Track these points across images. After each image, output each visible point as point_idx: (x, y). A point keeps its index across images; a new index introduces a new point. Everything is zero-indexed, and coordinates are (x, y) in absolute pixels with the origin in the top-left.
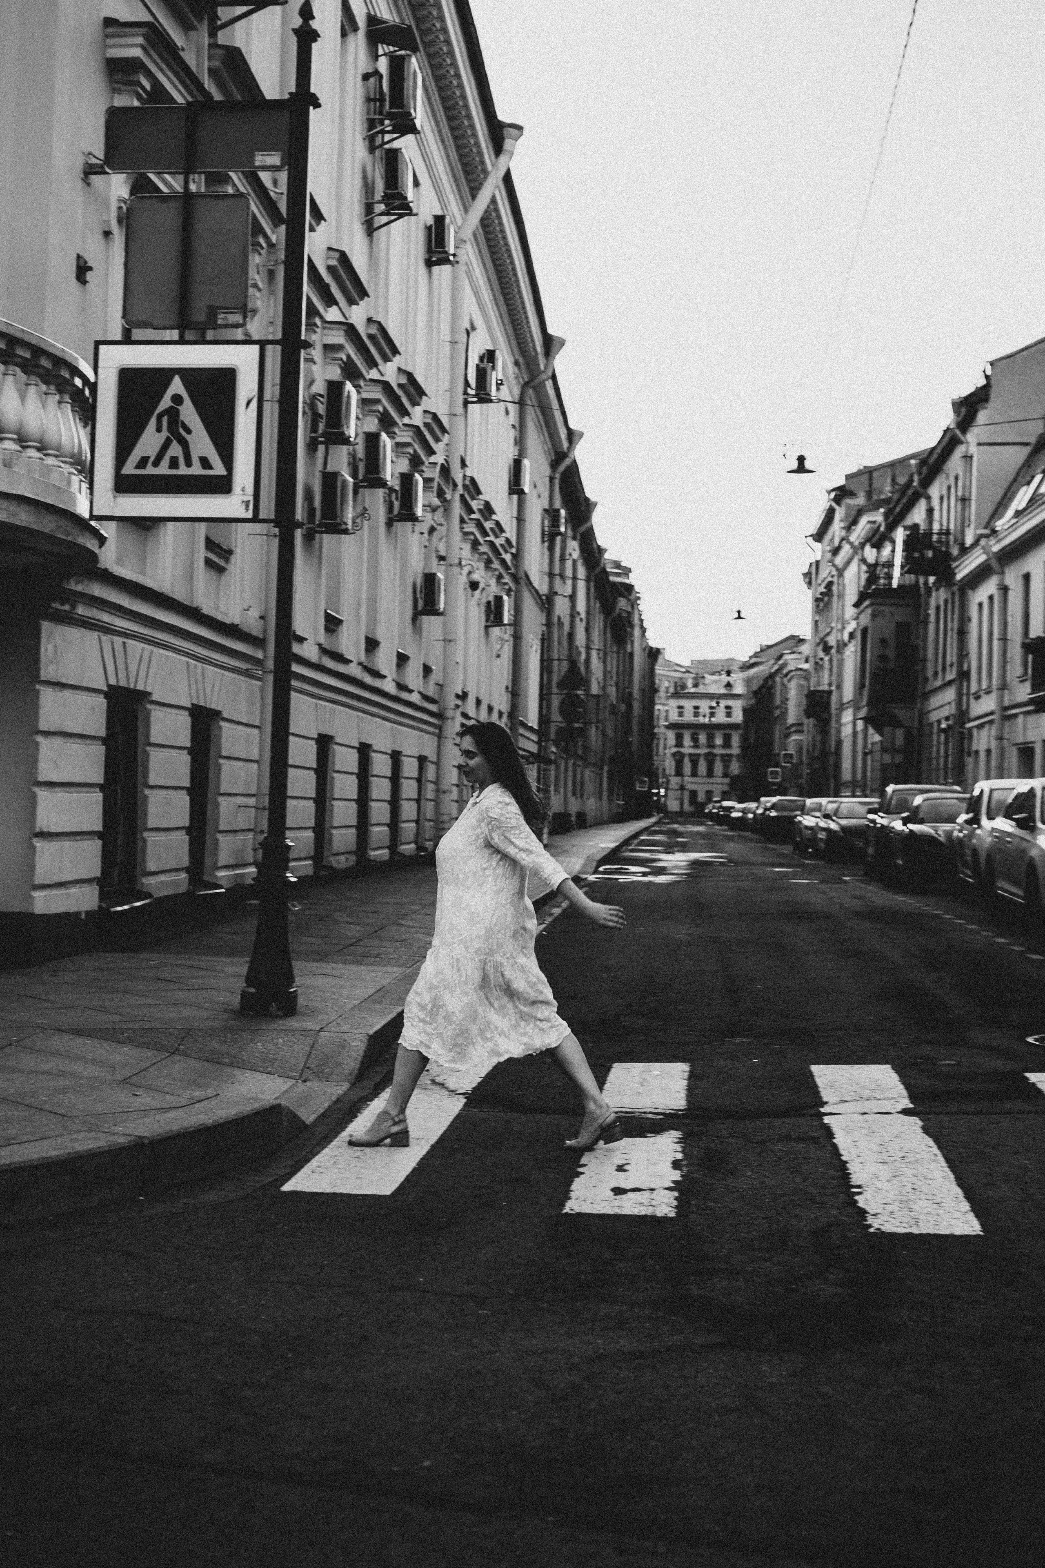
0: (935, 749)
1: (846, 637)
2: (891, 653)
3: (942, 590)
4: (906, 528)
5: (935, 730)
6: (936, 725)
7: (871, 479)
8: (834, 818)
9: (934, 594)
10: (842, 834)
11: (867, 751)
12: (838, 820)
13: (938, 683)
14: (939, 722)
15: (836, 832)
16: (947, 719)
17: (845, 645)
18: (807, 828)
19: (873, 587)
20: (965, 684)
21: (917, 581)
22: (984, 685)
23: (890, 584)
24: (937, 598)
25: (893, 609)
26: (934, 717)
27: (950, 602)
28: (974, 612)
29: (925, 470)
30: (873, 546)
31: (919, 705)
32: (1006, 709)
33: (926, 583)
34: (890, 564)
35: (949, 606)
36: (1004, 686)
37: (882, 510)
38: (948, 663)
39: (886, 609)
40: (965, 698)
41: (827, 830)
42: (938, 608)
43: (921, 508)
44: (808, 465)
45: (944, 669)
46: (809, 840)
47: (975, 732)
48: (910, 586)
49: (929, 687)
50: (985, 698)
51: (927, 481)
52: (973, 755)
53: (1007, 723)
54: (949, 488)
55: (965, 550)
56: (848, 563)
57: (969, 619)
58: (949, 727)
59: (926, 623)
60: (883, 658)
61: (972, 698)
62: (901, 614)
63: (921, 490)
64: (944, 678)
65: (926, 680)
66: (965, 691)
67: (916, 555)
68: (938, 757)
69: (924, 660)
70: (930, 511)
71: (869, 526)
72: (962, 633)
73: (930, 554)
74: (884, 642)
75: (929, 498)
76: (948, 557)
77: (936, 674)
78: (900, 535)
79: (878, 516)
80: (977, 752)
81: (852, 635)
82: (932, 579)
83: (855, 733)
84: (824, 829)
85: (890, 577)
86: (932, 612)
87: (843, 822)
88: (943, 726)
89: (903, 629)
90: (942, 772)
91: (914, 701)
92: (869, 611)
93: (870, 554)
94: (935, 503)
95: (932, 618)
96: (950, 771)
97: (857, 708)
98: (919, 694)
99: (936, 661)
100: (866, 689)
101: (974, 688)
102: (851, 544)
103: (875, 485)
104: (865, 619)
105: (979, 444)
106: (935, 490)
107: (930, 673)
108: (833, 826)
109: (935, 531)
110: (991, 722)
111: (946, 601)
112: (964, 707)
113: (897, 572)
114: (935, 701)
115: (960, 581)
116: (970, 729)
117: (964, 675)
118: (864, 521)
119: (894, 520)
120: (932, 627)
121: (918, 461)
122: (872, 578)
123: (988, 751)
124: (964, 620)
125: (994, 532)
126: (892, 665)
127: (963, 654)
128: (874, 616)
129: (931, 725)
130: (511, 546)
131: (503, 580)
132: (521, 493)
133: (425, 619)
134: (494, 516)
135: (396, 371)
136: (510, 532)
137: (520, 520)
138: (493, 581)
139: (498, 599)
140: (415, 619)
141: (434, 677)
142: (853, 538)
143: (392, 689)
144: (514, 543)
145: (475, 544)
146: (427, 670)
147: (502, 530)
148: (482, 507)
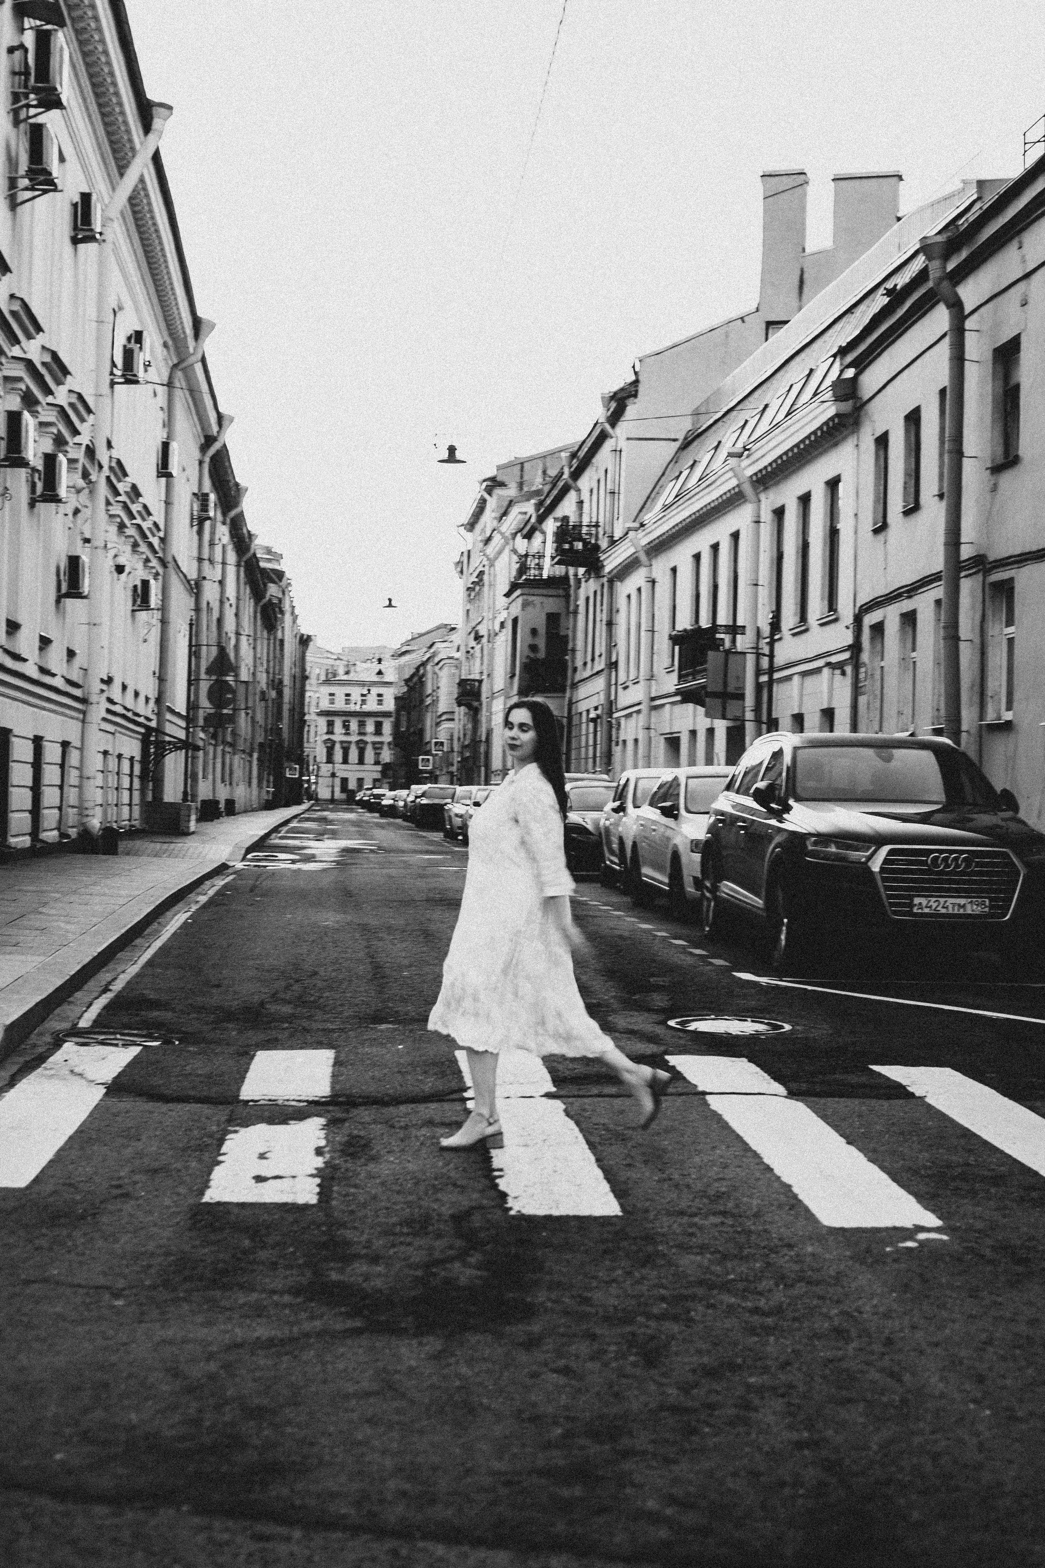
0: (583, 738)
1: (497, 627)
2: (541, 643)
3: (592, 580)
4: (556, 519)
5: (584, 719)
6: (584, 714)
7: (522, 470)
9: (583, 584)
13: (588, 673)
14: (588, 711)
16: (596, 708)
17: (496, 634)
18: (457, 815)
19: (524, 577)
20: (614, 674)
21: (567, 573)
22: (632, 677)
23: (541, 575)
24: (587, 589)
25: (544, 599)
26: (582, 707)
27: (599, 593)
28: (621, 603)
29: (575, 463)
30: (524, 537)
31: (568, 695)
32: (653, 699)
33: (576, 575)
34: (541, 556)
35: (599, 598)
36: (651, 678)
37: (533, 501)
38: (597, 653)
39: (537, 600)
40: (613, 687)
42: (587, 599)
43: (571, 499)
44: (459, 455)
45: (593, 660)
46: (459, 828)
47: (623, 721)
48: (560, 577)
49: (578, 677)
50: (633, 689)
51: (576, 474)
52: (621, 743)
53: (653, 713)
54: (599, 481)
55: (613, 542)
56: (500, 553)
57: (618, 611)
58: (598, 717)
59: (576, 612)
60: (533, 648)
61: (620, 687)
62: (552, 605)
63: (570, 482)
64: (592, 668)
65: (575, 670)
66: (613, 682)
67: (567, 546)
68: (587, 746)
69: (574, 650)
70: (580, 503)
71: (520, 517)
72: (610, 624)
73: (579, 546)
74: (534, 632)
75: (578, 490)
76: (597, 547)
77: (585, 664)
78: (550, 526)
79: (529, 507)
80: (624, 742)
81: (502, 625)
82: (581, 571)
85: (540, 567)
86: (581, 602)
88: (592, 715)
89: (553, 619)
90: (591, 761)
91: (564, 691)
92: (520, 600)
93: (521, 544)
94: (585, 496)
95: (582, 609)
96: (598, 759)
97: (508, 697)
98: (569, 682)
99: (586, 652)
100: (516, 679)
101: (622, 678)
102: (502, 534)
103: (526, 478)
104: (516, 609)
105: (628, 439)
106: (586, 482)
107: (579, 663)
109: (584, 524)
110: (639, 712)
111: (595, 592)
112: (613, 698)
113: (547, 562)
114: (583, 691)
115: (609, 573)
116: (618, 719)
117: (613, 665)
118: (515, 511)
119: (545, 511)
120: (581, 618)
121: (568, 454)
122: (523, 569)
123: (636, 741)
124: (612, 610)
125: (642, 525)
126: (542, 654)
127: (611, 645)
128: (525, 605)
129: (581, 714)
130: (159, 530)
131: (150, 564)
132: (169, 476)
133: (69, 602)
134: (141, 499)
135: (39, 349)
136: (158, 516)
137: (168, 503)
138: (140, 565)
139: (145, 584)
140: (58, 601)
141: (78, 661)
142: (504, 529)
143: (34, 673)
144: (162, 526)
145: (122, 526)
146: (71, 654)
147: (149, 514)
148: (128, 490)
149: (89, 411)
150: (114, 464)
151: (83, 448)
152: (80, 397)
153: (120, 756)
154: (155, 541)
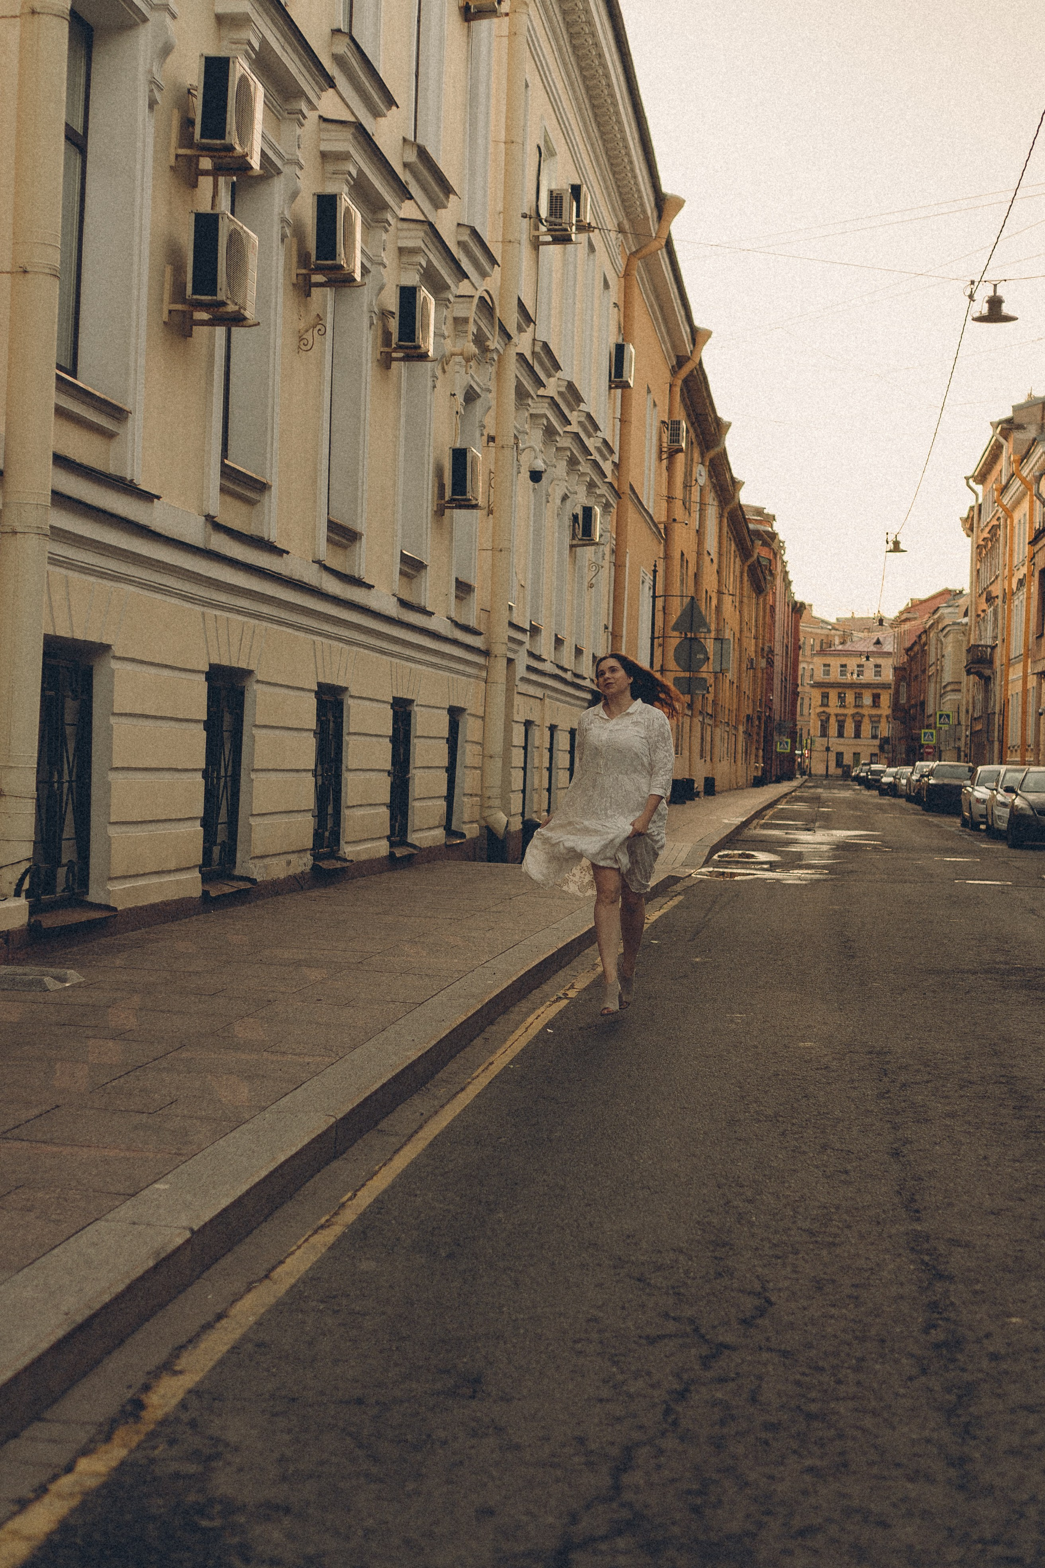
1: (1014, 586)
8: (1019, 792)
10: (1031, 813)
11: (1040, 711)
12: (1024, 794)
15: (1022, 809)
17: (1013, 594)
18: (979, 801)
41: (1013, 807)
44: (1004, 310)
46: (982, 816)
56: (1018, 503)
81: (1021, 582)
83: (1025, 691)
84: (1004, 805)
87: (1031, 797)
102: (1023, 479)
108: (1018, 802)
118: (1038, 452)
130: (612, 452)
131: (598, 492)
132: (625, 386)
133: (460, 514)
134: (582, 406)
135: (401, 142)
136: (608, 430)
137: (624, 421)
138: (582, 490)
139: (588, 512)
140: (440, 512)
141: (478, 598)
142: (1024, 473)
143: (391, 608)
144: (616, 449)
145: (550, 432)
146: (463, 589)
147: (596, 428)
148: (563, 389)
149: (493, 261)
150: (538, 349)
151: (476, 300)
152: (474, 233)
153: (553, 728)
154: (607, 467)
